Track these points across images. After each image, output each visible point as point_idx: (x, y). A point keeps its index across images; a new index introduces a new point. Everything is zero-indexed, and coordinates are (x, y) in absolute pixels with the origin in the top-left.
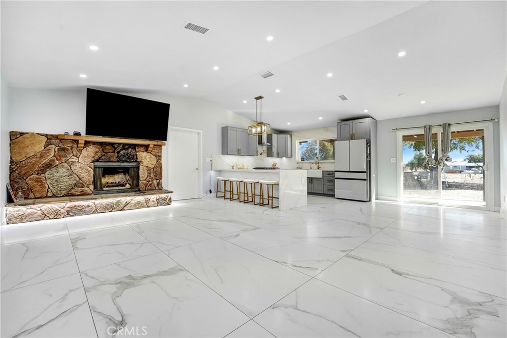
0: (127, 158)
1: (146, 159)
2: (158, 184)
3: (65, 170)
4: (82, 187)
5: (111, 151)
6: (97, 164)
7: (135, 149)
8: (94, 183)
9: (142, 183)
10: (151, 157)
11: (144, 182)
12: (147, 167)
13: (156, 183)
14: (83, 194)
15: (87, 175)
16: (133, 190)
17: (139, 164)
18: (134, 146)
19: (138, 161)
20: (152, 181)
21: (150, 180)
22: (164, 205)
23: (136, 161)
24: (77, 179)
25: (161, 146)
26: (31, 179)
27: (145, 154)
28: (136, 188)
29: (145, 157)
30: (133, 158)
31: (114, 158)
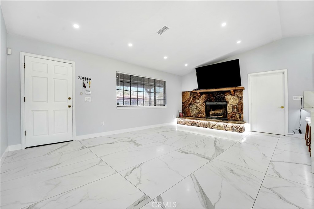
0: (220, 100)
1: (231, 100)
2: (240, 117)
3: (195, 106)
4: (201, 114)
5: (212, 96)
6: (207, 103)
7: (224, 94)
8: (206, 112)
9: (229, 115)
10: (235, 98)
11: (230, 114)
12: (232, 105)
13: (239, 116)
14: (201, 117)
15: (203, 109)
16: (224, 119)
17: (227, 103)
18: (223, 92)
19: (226, 101)
20: (235, 114)
21: (234, 113)
22: (236, 132)
23: (225, 101)
24: (199, 110)
25: (242, 90)
26: (187, 109)
27: (230, 96)
28: (225, 118)
29: (230, 98)
30: (223, 99)
31: (214, 100)
